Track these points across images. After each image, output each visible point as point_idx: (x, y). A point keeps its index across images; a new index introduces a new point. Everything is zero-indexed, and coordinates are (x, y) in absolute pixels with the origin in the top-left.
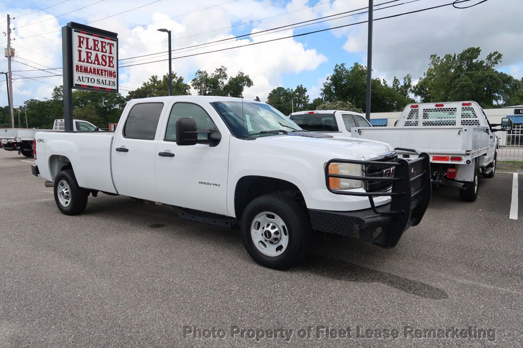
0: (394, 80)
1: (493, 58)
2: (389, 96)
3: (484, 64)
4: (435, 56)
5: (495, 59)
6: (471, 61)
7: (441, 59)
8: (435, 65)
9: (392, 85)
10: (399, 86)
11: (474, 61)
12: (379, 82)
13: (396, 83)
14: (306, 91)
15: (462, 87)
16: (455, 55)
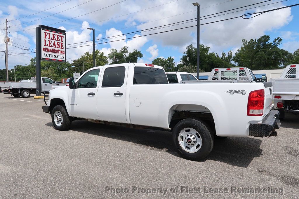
0: (223, 54)
1: (277, 41)
2: (220, 63)
3: (272, 45)
4: (244, 40)
5: (278, 42)
6: (265, 43)
7: (248, 42)
8: (244, 45)
9: (221, 56)
10: (226, 57)
11: (267, 43)
12: (214, 55)
13: (224, 55)
14: (173, 60)
15: (260, 58)
16: (256, 40)
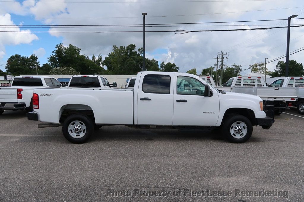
0: (93, 57)
1: (141, 50)
3: (137, 53)
4: (115, 46)
6: (132, 51)
7: (118, 48)
8: (115, 51)
9: (91, 60)
10: (96, 60)
11: (133, 51)
12: (85, 57)
13: (94, 58)
15: (131, 63)
